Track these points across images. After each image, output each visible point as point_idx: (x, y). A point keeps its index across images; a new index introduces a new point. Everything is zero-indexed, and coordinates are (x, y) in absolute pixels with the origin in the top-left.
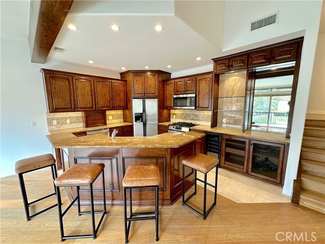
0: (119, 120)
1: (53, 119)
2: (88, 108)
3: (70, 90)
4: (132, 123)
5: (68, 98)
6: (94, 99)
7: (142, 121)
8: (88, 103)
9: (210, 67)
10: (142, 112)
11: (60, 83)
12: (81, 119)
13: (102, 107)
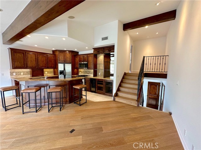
0: (51, 74)
1: (13, 72)
2: (34, 67)
3: (24, 58)
4: (58, 75)
5: (23, 62)
6: (37, 63)
7: (63, 74)
8: (34, 65)
9: (92, 51)
10: (63, 70)
11: (19, 55)
12: (29, 73)
13: (42, 67)
